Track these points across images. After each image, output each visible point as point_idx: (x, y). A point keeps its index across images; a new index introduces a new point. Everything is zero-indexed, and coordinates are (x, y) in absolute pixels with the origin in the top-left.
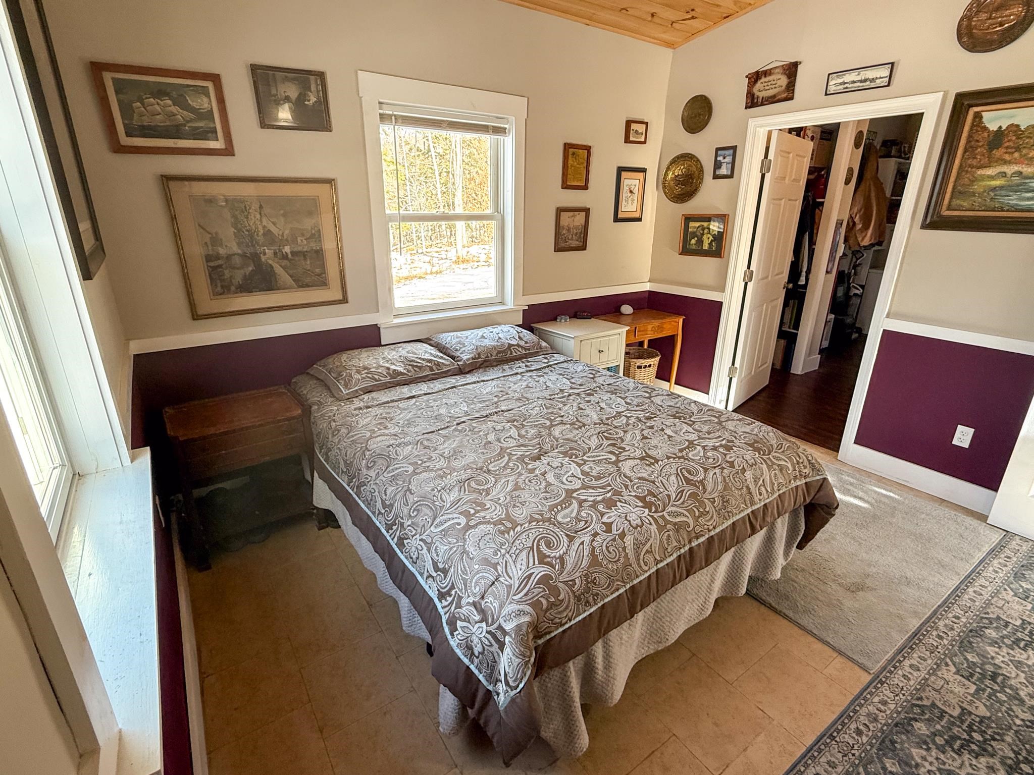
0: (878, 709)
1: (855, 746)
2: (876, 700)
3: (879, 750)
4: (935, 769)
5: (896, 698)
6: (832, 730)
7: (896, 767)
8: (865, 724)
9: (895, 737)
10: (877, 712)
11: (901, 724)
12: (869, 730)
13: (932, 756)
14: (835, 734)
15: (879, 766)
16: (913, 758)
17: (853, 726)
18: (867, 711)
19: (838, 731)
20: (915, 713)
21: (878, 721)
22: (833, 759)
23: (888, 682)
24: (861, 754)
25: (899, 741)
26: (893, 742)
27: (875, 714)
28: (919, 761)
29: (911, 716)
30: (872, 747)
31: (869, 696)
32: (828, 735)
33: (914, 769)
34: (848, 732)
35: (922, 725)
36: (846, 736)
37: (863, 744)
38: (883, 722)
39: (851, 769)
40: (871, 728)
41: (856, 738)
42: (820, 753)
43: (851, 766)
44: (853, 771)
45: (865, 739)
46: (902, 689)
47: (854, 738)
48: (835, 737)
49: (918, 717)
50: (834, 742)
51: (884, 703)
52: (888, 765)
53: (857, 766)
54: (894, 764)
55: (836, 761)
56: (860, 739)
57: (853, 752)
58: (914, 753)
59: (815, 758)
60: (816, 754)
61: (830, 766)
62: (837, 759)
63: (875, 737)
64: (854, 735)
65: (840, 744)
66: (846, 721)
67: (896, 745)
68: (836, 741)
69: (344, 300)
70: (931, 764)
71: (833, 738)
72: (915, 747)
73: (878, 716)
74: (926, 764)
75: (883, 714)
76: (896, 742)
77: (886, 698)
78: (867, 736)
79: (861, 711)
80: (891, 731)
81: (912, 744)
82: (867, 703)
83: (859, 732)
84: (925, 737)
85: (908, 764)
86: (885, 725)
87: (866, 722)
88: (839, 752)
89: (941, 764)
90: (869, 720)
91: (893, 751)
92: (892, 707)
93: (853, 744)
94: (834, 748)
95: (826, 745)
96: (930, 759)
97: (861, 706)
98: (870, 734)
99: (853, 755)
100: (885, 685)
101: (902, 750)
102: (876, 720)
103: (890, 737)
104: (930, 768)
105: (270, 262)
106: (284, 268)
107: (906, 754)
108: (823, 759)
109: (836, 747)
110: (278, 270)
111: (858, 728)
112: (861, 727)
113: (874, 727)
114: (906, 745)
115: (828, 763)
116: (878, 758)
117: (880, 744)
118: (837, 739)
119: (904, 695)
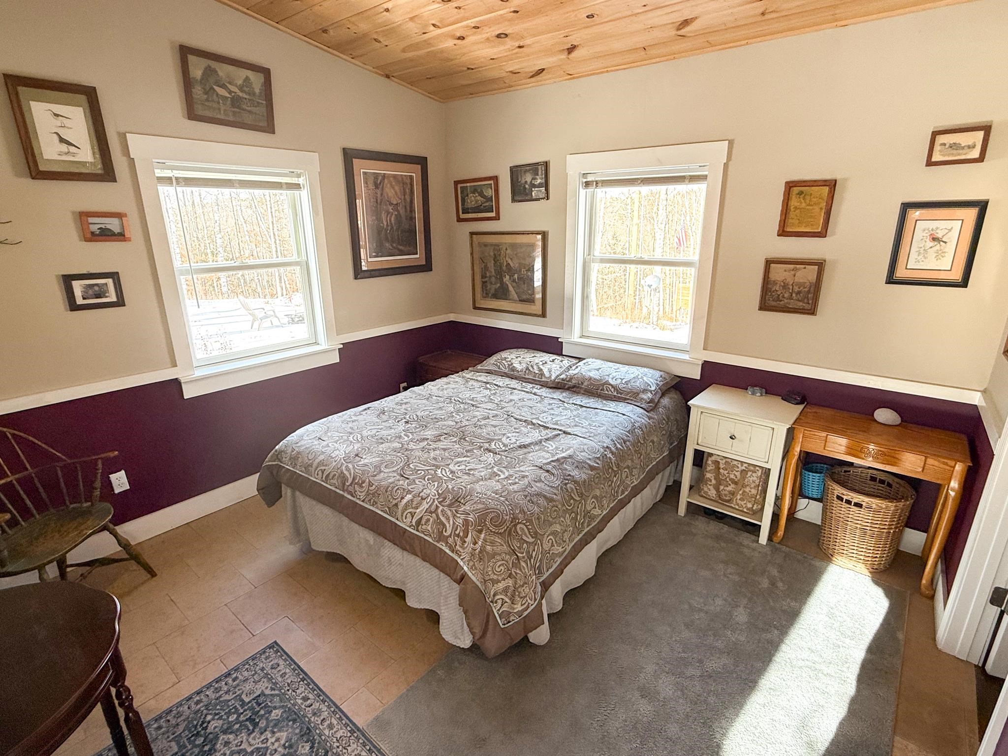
0: (324, 719)
1: (295, 693)
2: (335, 722)
3: (289, 709)
4: (268, 745)
5: (335, 740)
6: (309, 681)
7: (273, 716)
8: (312, 705)
9: (298, 724)
10: (322, 718)
11: (309, 733)
12: (307, 707)
13: (278, 747)
14: (305, 682)
15: (278, 705)
16: (279, 731)
17: (311, 696)
18: (323, 710)
19: (308, 685)
20: (318, 750)
21: (313, 715)
22: (287, 676)
23: (352, 738)
24: (288, 695)
25: (295, 726)
26: (294, 721)
27: (320, 715)
28: (277, 735)
29: (316, 745)
30: (292, 705)
31: (337, 716)
32: (305, 677)
33: (270, 729)
34: (306, 691)
35: (306, 751)
36: (303, 689)
37: (296, 699)
38: (312, 719)
39: (278, 686)
40: (307, 709)
41: (301, 696)
42: (293, 669)
43: (280, 687)
44: (276, 687)
45: (300, 702)
46: (345, 748)
47: (301, 694)
48: (303, 681)
49: (315, 750)
50: (299, 680)
51: (331, 727)
52: (277, 711)
53: (280, 690)
54: (277, 715)
55: (285, 678)
56: (300, 698)
57: (291, 691)
58: (282, 734)
59: (290, 666)
60: (292, 667)
61: (282, 674)
62: (287, 679)
63: (300, 709)
64: (303, 694)
65: (297, 684)
66: (315, 692)
67: (291, 722)
68: (300, 681)
69: (544, 315)
70: (273, 744)
71: (303, 680)
72: (287, 737)
73: (318, 717)
74: (273, 740)
75: (319, 722)
76: (294, 723)
77: (335, 730)
78: (302, 704)
79: (323, 705)
80: (303, 723)
81: (290, 735)
82: (331, 712)
83: (305, 699)
84: (295, 748)
85: (275, 725)
86: (310, 720)
87: (313, 706)
88: (292, 682)
89: (271, 752)
90: (315, 709)
91: (287, 718)
92: (326, 732)
93: (296, 692)
94: (294, 679)
95: (298, 675)
96: (276, 744)
97: (329, 707)
98: (303, 707)
99: (288, 690)
100: (349, 734)
101: (287, 725)
102: (314, 714)
103: (298, 720)
104: (269, 742)
105: (507, 282)
106: (513, 287)
107: (283, 727)
108: (288, 671)
109: (296, 680)
110: (511, 288)
111: (309, 699)
112: (309, 702)
113: (309, 711)
114: (290, 730)
115: (285, 673)
116: (283, 706)
117: (293, 711)
118: (301, 683)
119: (338, 747)
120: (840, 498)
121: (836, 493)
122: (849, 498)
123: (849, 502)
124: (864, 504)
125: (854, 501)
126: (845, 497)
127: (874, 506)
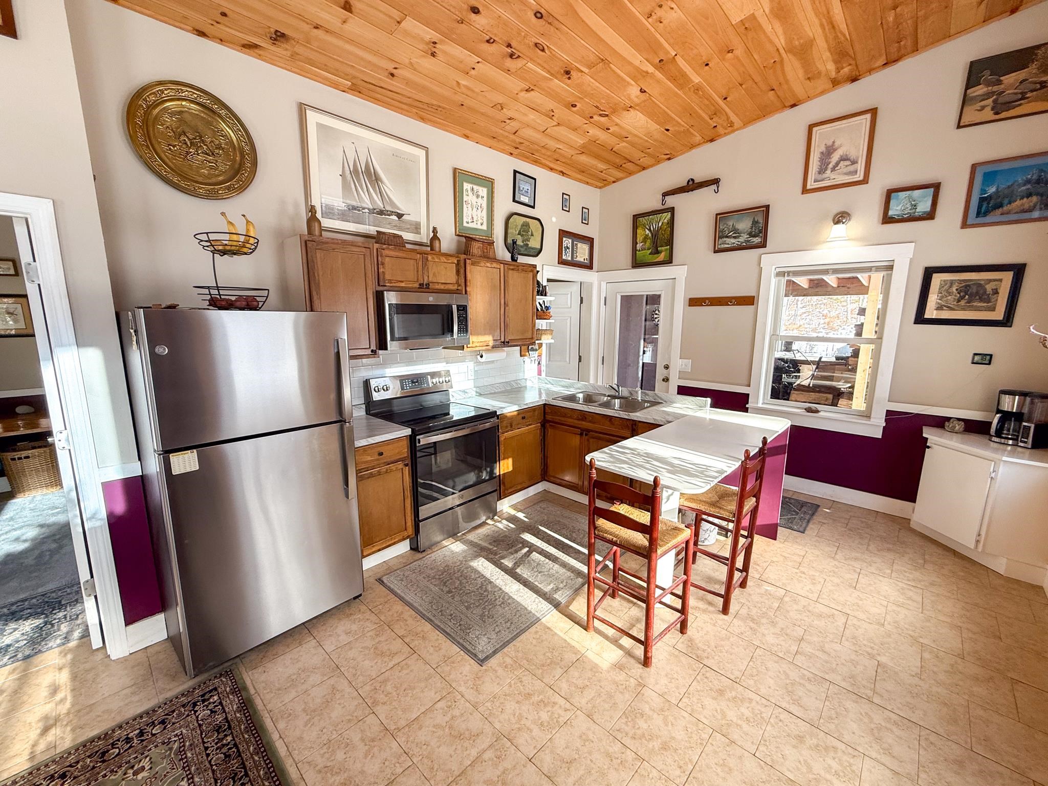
120: (13, 459)
121: (9, 458)
122: (19, 456)
123: (20, 459)
124: (30, 455)
125: (23, 456)
126: (16, 457)
127: (37, 454)
